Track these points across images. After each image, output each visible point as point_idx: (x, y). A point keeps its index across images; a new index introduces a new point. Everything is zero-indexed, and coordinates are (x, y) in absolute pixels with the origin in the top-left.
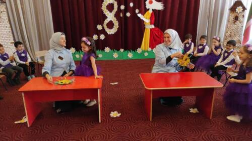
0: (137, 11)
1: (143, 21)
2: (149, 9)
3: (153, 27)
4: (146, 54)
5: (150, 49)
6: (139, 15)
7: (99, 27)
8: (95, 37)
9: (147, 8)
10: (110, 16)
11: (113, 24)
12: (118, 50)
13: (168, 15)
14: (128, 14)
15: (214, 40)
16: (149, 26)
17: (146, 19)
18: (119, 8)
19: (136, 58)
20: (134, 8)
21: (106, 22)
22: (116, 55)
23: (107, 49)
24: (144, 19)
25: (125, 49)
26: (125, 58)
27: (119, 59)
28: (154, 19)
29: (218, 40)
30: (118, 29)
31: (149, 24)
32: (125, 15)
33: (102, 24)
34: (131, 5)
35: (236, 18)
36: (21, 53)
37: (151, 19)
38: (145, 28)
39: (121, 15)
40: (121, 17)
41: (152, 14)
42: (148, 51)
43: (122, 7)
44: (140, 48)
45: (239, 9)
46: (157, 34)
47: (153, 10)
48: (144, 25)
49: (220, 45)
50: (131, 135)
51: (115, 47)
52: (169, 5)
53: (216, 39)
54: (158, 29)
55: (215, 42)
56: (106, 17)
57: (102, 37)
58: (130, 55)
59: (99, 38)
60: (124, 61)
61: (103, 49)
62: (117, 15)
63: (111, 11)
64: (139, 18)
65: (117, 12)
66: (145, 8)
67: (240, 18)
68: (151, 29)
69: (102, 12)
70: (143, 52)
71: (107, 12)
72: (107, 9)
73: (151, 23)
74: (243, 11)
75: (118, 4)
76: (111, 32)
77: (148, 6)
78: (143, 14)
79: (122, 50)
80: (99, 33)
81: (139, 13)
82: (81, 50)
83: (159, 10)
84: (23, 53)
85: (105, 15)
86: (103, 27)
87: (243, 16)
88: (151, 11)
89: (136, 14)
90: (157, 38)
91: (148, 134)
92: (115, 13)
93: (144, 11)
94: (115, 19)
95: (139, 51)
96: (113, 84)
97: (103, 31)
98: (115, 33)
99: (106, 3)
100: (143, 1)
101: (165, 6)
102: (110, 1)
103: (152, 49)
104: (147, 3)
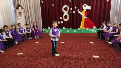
0: (78, 10)
2: (84, 9)
3: (86, 17)
4: (83, 31)
5: (84, 28)
6: (79, 12)
7: (61, 18)
8: (59, 23)
9: (83, 9)
10: (66, 13)
11: (67, 17)
12: (69, 28)
13: (94, 12)
14: (74, 12)
15: (114, 24)
16: (84, 17)
17: (83, 14)
18: (70, 9)
19: (78, 32)
20: (77, 9)
21: (64, 15)
22: (68, 31)
23: (64, 28)
25: (72, 28)
26: (72, 32)
27: (69, 33)
29: (116, 24)
30: (69, 19)
32: (72, 12)
33: (62, 16)
34: (76, 8)
36: (28, 29)
37: (85, 14)
38: (82, 18)
39: (71, 13)
41: (85, 12)
42: (83, 29)
43: (71, 9)
46: (88, 21)
47: (86, 10)
48: (82, 17)
50: (60, 64)
51: (68, 27)
52: (94, 7)
53: (115, 23)
54: (88, 19)
55: (115, 25)
56: (64, 14)
57: (62, 22)
58: (75, 31)
59: (61, 23)
60: (72, 33)
61: (62, 28)
62: (69, 13)
63: (66, 11)
64: (79, 13)
66: (82, 9)
68: (85, 19)
69: (62, 11)
70: (81, 30)
71: (64, 11)
73: (85, 16)
76: (66, 20)
78: (81, 12)
79: (71, 29)
80: (60, 21)
81: (79, 11)
83: (89, 10)
84: (28, 28)
85: (63, 13)
86: (62, 18)
88: (85, 10)
89: (78, 12)
90: (88, 23)
91: (68, 64)
92: (68, 12)
94: (68, 14)
95: (79, 29)
97: (62, 20)
98: (68, 21)
99: (64, 7)
100: (81, 6)
101: (92, 7)
102: (66, 6)
103: (86, 28)
104: (83, 6)
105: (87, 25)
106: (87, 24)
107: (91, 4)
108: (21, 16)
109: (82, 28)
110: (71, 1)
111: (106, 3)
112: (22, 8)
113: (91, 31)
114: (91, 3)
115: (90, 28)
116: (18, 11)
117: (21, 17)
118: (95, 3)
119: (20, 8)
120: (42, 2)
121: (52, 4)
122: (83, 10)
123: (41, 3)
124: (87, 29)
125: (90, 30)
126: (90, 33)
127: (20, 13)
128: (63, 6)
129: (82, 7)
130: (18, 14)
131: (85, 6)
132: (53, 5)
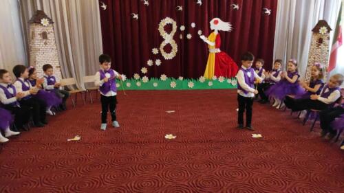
0: (200, 32)
1: (207, 44)
2: (214, 30)
3: (219, 51)
4: (210, 84)
5: (215, 78)
6: (203, 37)
7: (155, 51)
8: (150, 63)
9: (212, 28)
10: (168, 39)
11: (171, 48)
12: (177, 78)
13: (237, 37)
14: (189, 36)
17: (210, 41)
18: (178, 29)
19: (199, 87)
20: (196, 29)
21: (163, 44)
22: (173, 85)
23: (164, 77)
24: (208, 42)
25: (185, 77)
26: (184, 88)
27: (177, 89)
28: (220, 41)
30: (177, 53)
31: (214, 48)
32: (185, 36)
33: (158, 47)
34: (193, 25)
35: (320, 41)
37: (216, 41)
38: (209, 52)
39: (181, 37)
40: (181, 40)
42: (212, 80)
43: (182, 28)
44: (203, 76)
45: (323, 30)
46: (223, 59)
47: (219, 31)
49: (297, 70)
51: (173, 75)
54: (225, 54)
56: (163, 40)
57: (158, 63)
58: (191, 85)
59: (154, 63)
60: (183, 91)
61: (159, 77)
62: (176, 38)
63: (169, 33)
64: (202, 40)
65: (175, 33)
66: (209, 28)
67: (325, 40)
68: (216, 54)
69: (159, 33)
70: (207, 81)
71: (164, 34)
72: (165, 30)
73: (217, 47)
74: (329, 32)
75: (177, 25)
76: (168, 56)
77: (213, 26)
78: (207, 36)
79: (181, 78)
80: (154, 58)
82: (133, 78)
83: (226, 32)
85: (162, 37)
86: (159, 51)
87: (329, 38)
88: (216, 33)
90: (224, 65)
92: (173, 35)
93: (208, 32)
94: (174, 41)
95: (202, 79)
96: (169, 112)
97: (159, 56)
98: (173, 58)
99: (164, 22)
100: (207, 22)
101: (233, 26)
102: (168, 20)
103: (218, 77)
104: (212, 22)
105: (220, 70)
106: (222, 67)
107: (230, 19)
108: (46, 43)
109: (210, 78)
110: (181, 8)
111: (264, 16)
112: (51, 22)
113: (231, 84)
114: (231, 15)
115: (228, 77)
116: (38, 30)
117: (49, 46)
118: (241, 15)
119: (44, 22)
120: (104, 7)
121: (131, 12)
122: (211, 31)
123: (101, 9)
124: (221, 79)
125: (229, 81)
126: (228, 90)
127: (44, 35)
128: (162, 19)
129: (209, 25)
130: (39, 37)
131: (216, 22)
132: (136, 16)
